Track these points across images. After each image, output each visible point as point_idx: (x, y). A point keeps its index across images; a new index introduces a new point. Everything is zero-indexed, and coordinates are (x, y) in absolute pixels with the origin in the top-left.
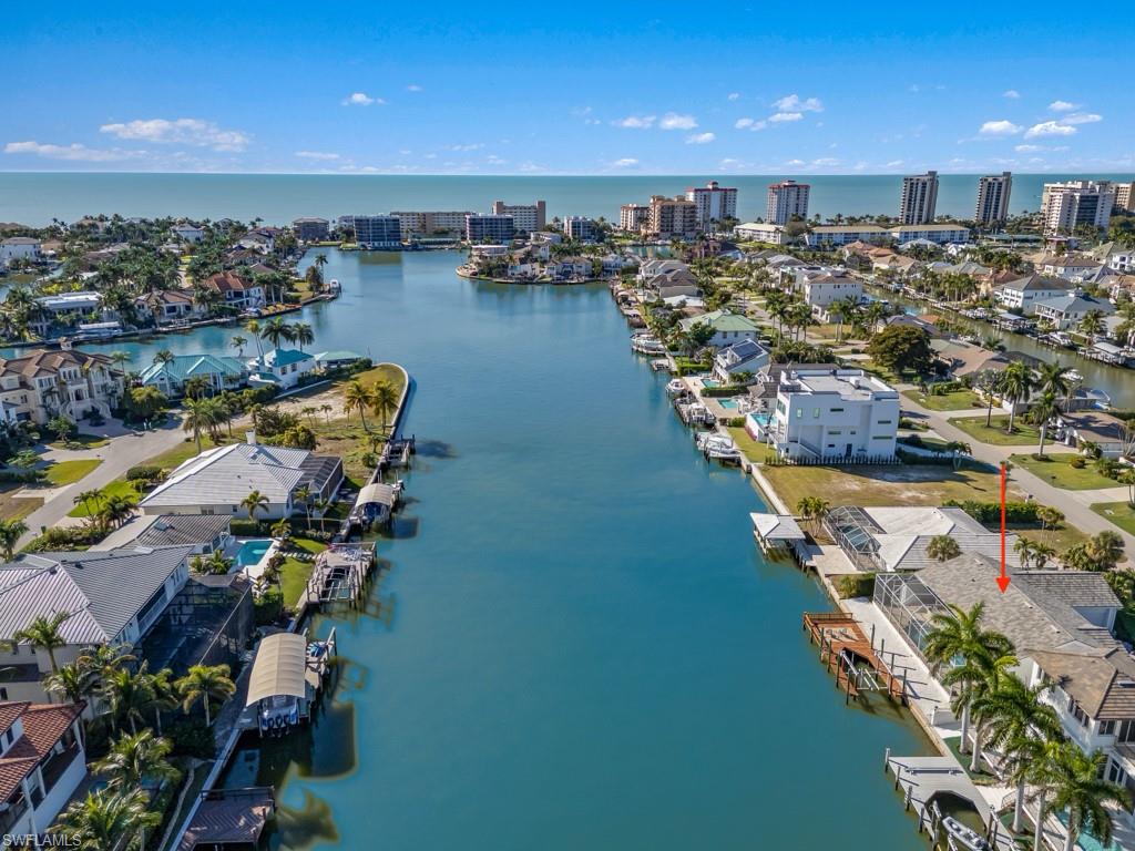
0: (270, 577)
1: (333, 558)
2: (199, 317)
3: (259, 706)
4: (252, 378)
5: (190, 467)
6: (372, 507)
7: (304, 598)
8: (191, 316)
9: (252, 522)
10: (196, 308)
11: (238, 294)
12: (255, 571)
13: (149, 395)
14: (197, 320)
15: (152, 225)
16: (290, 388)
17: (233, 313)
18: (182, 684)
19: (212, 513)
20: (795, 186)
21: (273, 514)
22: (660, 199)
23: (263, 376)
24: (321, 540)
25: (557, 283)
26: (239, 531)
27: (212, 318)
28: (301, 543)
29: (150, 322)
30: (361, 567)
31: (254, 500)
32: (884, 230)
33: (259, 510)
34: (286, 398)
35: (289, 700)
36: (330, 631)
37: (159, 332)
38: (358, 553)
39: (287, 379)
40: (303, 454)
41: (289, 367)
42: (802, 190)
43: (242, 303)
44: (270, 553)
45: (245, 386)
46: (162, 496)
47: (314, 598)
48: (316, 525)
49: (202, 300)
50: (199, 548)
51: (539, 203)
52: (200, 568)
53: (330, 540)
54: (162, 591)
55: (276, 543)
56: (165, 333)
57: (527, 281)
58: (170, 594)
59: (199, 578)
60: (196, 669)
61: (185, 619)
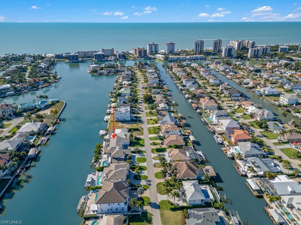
0: (34, 141)
1: (43, 138)
2: (30, 89)
3: (30, 156)
4: (37, 106)
5: (24, 126)
6: (50, 131)
7: (38, 144)
8: (28, 88)
9: (32, 134)
10: (29, 87)
11: (38, 82)
12: (32, 141)
13: (19, 112)
14: (29, 89)
15: (21, 56)
16: (44, 108)
17: (36, 87)
18: (21, 153)
19: (27, 132)
20: (172, 43)
21: (35, 133)
22: (139, 48)
23: (39, 106)
24: (42, 136)
25: (107, 75)
26: (31, 135)
27: (32, 88)
28: (39, 136)
29: (20, 90)
30: (46, 139)
31: (32, 131)
32: (185, 57)
33: (33, 132)
34: (42, 110)
35: (33, 155)
36: (39, 148)
37: (22, 93)
38: (46, 137)
39: (43, 106)
40: (41, 123)
41: (43, 104)
42: (173, 45)
43: (39, 84)
44: (34, 138)
45: (36, 107)
46: (20, 130)
47: (39, 144)
48: (41, 134)
49: (30, 85)
50: (24, 138)
51: (112, 49)
52: (24, 141)
53: (43, 136)
54: (19, 144)
55: (35, 137)
56: (23, 93)
57: (101, 74)
58: (20, 144)
59: (24, 142)
60: (22, 152)
61: (22, 147)
